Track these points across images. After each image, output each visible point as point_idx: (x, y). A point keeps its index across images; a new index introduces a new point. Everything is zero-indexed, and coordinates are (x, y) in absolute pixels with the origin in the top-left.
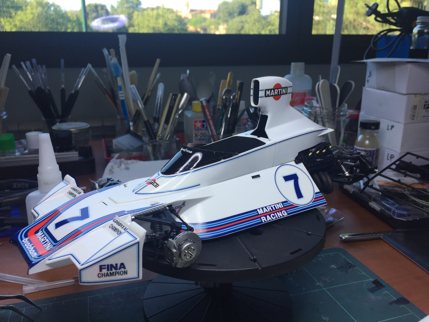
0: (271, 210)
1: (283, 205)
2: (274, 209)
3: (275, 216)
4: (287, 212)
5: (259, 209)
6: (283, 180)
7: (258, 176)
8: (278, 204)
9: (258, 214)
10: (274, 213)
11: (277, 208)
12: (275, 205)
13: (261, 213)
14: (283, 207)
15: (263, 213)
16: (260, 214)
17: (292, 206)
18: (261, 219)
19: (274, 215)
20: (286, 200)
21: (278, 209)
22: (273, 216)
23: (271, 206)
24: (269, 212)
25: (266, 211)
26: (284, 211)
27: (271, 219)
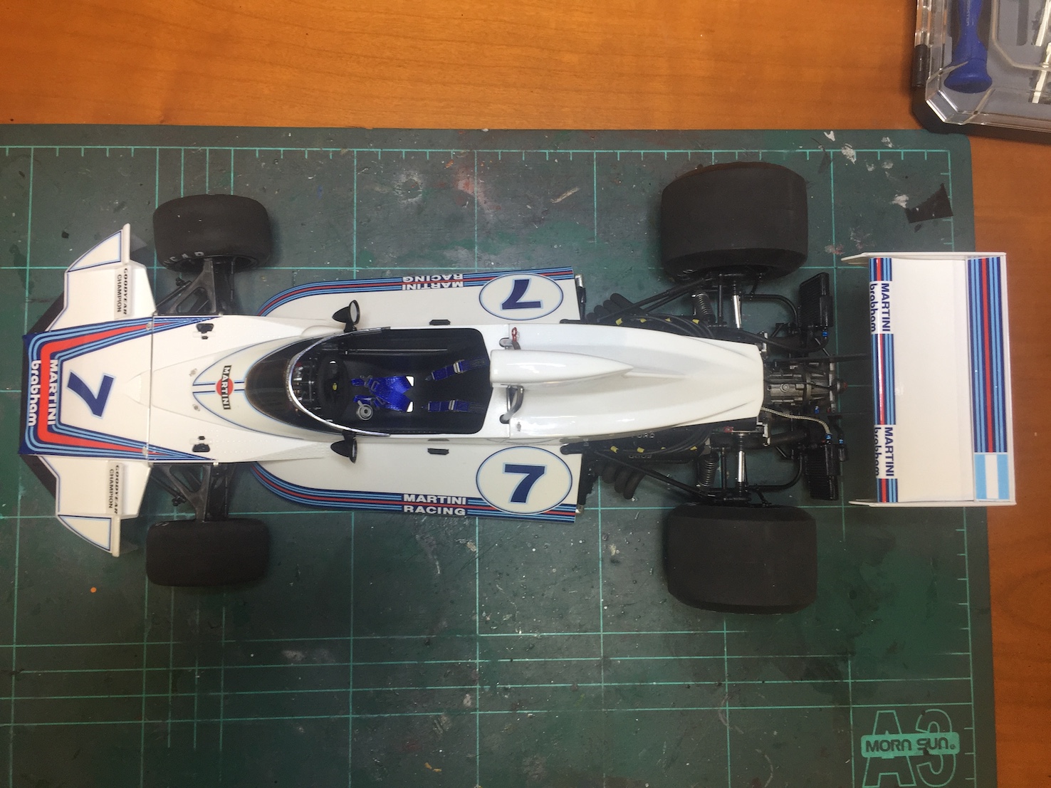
0: (435, 501)
1: (467, 501)
2: (442, 501)
3: (437, 510)
4: (466, 512)
5: (410, 495)
6: (502, 468)
7: (444, 452)
8: (457, 498)
9: (403, 500)
10: (437, 507)
11: (449, 502)
12: (449, 499)
13: (410, 500)
14: (464, 503)
15: (414, 501)
16: (405, 500)
17: (489, 507)
18: (403, 508)
19: (434, 508)
20: (481, 497)
21: (451, 504)
22: (431, 510)
23: (439, 497)
24: (427, 503)
25: (421, 499)
26: (461, 509)
27: (424, 512)
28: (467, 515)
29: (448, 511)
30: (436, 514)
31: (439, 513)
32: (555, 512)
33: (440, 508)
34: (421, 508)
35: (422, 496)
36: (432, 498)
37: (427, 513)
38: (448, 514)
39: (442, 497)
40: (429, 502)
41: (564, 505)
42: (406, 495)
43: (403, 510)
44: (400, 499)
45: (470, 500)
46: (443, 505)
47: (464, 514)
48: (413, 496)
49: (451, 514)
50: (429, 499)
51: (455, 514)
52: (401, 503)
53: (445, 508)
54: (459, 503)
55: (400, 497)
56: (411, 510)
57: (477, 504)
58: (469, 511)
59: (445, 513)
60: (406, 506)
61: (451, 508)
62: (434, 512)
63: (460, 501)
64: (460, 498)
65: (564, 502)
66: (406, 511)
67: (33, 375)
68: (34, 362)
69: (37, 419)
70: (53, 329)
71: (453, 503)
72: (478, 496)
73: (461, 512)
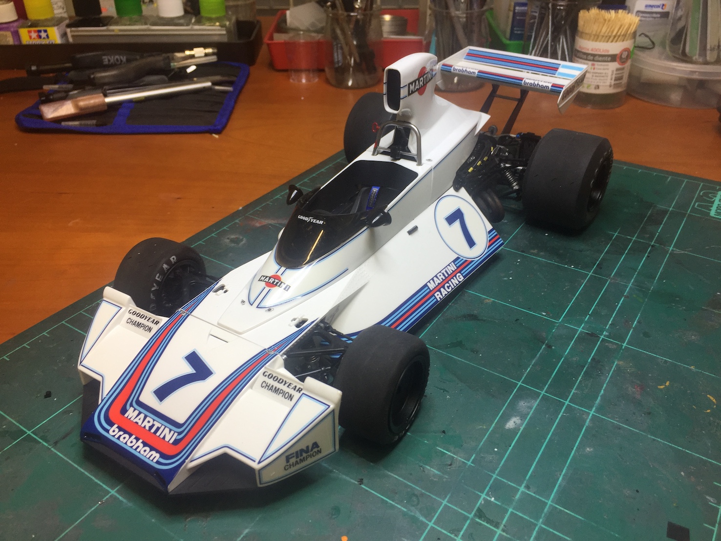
1: (455, 265)
2: (447, 276)
3: (450, 286)
4: (462, 274)
5: (429, 282)
6: (446, 224)
7: (416, 229)
10: (448, 283)
12: (446, 269)
14: (456, 268)
15: (435, 286)
16: (431, 289)
17: (467, 263)
18: (436, 298)
21: (451, 273)
23: (442, 272)
24: (442, 282)
25: (437, 281)
26: (459, 274)
27: (447, 293)
28: (464, 277)
29: (455, 282)
30: (452, 289)
31: (453, 287)
32: (491, 242)
33: (450, 282)
34: (442, 290)
35: (435, 279)
36: (440, 276)
37: (448, 292)
38: (457, 285)
39: (444, 271)
40: (442, 280)
41: (490, 232)
42: (428, 284)
43: (437, 301)
44: (429, 290)
45: (456, 263)
46: (449, 277)
47: (463, 278)
48: (431, 281)
49: (458, 283)
50: (440, 278)
51: (459, 282)
52: (431, 293)
53: (452, 280)
54: (454, 270)
55: (427, 288)
56: (440, 296)
57: (460, 264)
58: (462, 272)
59: (455, 285)
60: (436, 295)
61: (454, 278)
62: (450, 288)
63: (453, 268)
64: (450, 265)
65: (488, 230)
66: (439, 300)
67: (119, 438)
68: (111, 432)
69: (157, 451)
70: (104, 396)
71: (452, 272)
72: (456, 256)
73: (460, 277)
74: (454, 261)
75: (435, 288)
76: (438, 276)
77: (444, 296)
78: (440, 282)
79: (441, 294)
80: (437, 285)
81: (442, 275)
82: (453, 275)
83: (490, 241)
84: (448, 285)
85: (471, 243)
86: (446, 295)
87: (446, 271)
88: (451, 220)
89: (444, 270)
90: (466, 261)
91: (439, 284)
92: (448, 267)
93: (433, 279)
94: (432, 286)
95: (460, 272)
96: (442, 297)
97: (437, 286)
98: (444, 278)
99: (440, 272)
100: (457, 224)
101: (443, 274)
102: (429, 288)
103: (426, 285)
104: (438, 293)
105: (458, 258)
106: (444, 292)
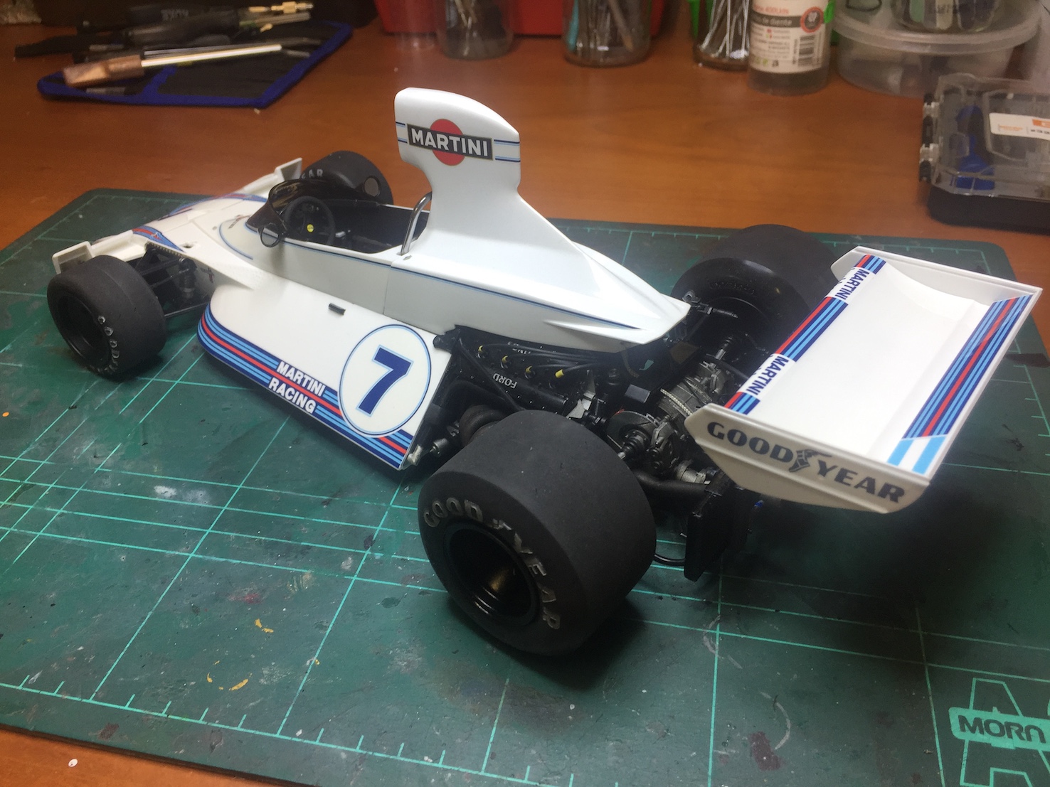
1: (323, 393)
2: (304, 385)
3: (293, 396)
4: (316, 408)
5: (285, 363)
6: (374, 352)
9: (275, 370)
10: (296, 390)
12: (312, 382)
13: (281, 372)
14: (320, 395)
15: (284, 374)
17: (335, 409)
18: (270, 381)
21: (309, 391)
22: (290, 394)
23: (305, 376)
24: (292, 381)
25: (290, 374)
26: (314, 404)
27: (283, 394)
28: (314, 413)
29: (301, 400)
30: (291, 400)
31: (294, 401)
32: (387, 440)
33: (298, 393)
34: (284, 386)
35: (292, 370)
36: (299, 375)
37: (284, 397)
38: (299, 405)
39: (307, 378)
40: (295, 380)
41: (402, 432)
42: (282, 364)
43: (269, 384)
44: (275, 367)
45: (326, 392)
46: (302, 388)
47: (311, 410)
48: (287, 366)
49: (302, 406)
50: (297, 377)
51: (304, 408)
52: (273, 372)
53: (302, 396)
54: (316, 393)
55: (277, 363)
56: (275, 386)
57: (329, 400)
58: (319, 407)
59: (298, 403)
60: (274, 380)
61: (306, 398)
62: (290, 398)
63: (318, 390)
64: (320, 385)
65: (403, 428)
66: (270, 387)
71: (312, 390)
72: (336, 388)
73: (311, 406)
74: (327, 388)
75: (281, 375)
76: (298, 373)
77: (278, 391)
78: (291, 378)
79: (278, 387)
80: (287, 376)
81: (302, 377)
82: (310, 395)
83: (387, 437)
84: (293, 393)
85: (369, 404)
86: (280, 394)
87: (309, 382)
88: (383, 356)
89: (310, 379)
90: (337, 407)
91: (288, 378)
92: (316, 383)
93: (290, 367)
94: (282, 369)
95: (317, 404)
96: (274, 389)
97: (284, 376)
98: (299, 382)
99: (304, 374)
100: (383, 371)
101: (303, 380)
102: (278, 366)
103: (279, 361)
104: (278, 382)
105: (335, 393)
106: (282, 390)
